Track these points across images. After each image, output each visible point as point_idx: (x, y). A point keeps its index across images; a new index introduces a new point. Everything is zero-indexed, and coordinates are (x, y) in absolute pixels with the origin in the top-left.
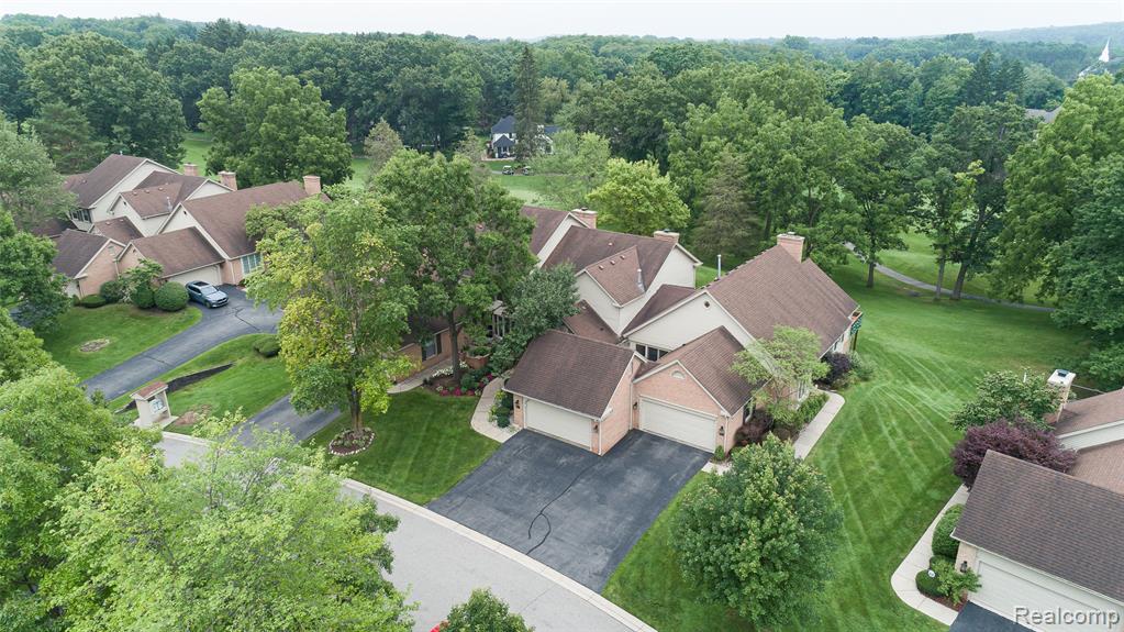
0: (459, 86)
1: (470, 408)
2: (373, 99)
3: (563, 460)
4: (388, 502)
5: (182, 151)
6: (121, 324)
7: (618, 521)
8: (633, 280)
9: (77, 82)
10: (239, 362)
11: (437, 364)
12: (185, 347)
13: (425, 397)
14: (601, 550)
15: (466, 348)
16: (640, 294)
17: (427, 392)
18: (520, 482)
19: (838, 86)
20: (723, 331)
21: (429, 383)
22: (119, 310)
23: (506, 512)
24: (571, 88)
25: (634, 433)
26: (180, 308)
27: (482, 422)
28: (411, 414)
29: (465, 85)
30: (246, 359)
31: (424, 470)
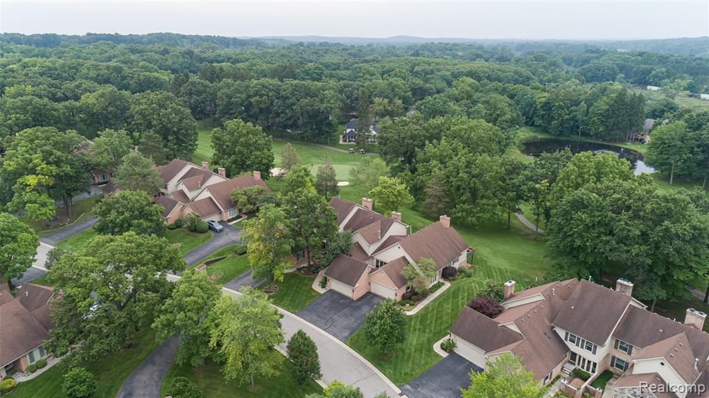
0: (329, 109)
1: (312, 280)
2: (286, 114)
3: (342, 301)
4: (281, 310)
5: (197, 145)
6: (184, 237)
7: (355, 322)
8: (377, 235)
9: (155, 117)
10: (229, 256)
11: (302, 262)
12: (209, 248)
13: (297, 275)
14: (347, 330)
15: (314, 256)
16: (379, 240)
17: (297, 273)
18: (326, 307)
19: (540, 103)
20: (404, 258)
21: (299, 270)
22: (182, 231)
23: (320, 317)
24: (390, 102)
25: (369, 293)
26: (206, 232)
27: (316, 286)
28: (292, 281)
29: (331, 108)
30: (231, 255)
31: (294, 301)
